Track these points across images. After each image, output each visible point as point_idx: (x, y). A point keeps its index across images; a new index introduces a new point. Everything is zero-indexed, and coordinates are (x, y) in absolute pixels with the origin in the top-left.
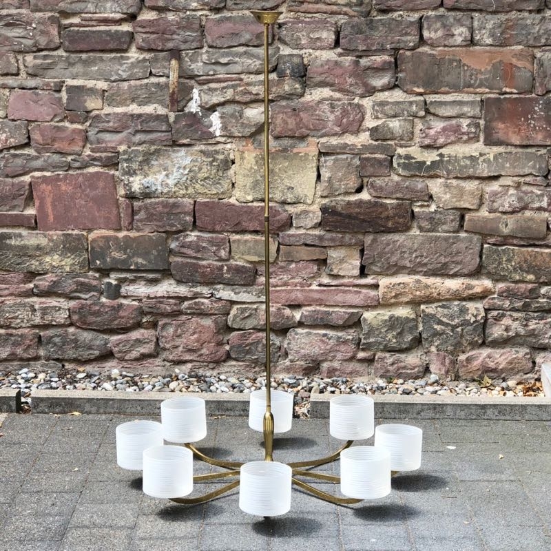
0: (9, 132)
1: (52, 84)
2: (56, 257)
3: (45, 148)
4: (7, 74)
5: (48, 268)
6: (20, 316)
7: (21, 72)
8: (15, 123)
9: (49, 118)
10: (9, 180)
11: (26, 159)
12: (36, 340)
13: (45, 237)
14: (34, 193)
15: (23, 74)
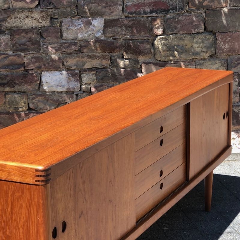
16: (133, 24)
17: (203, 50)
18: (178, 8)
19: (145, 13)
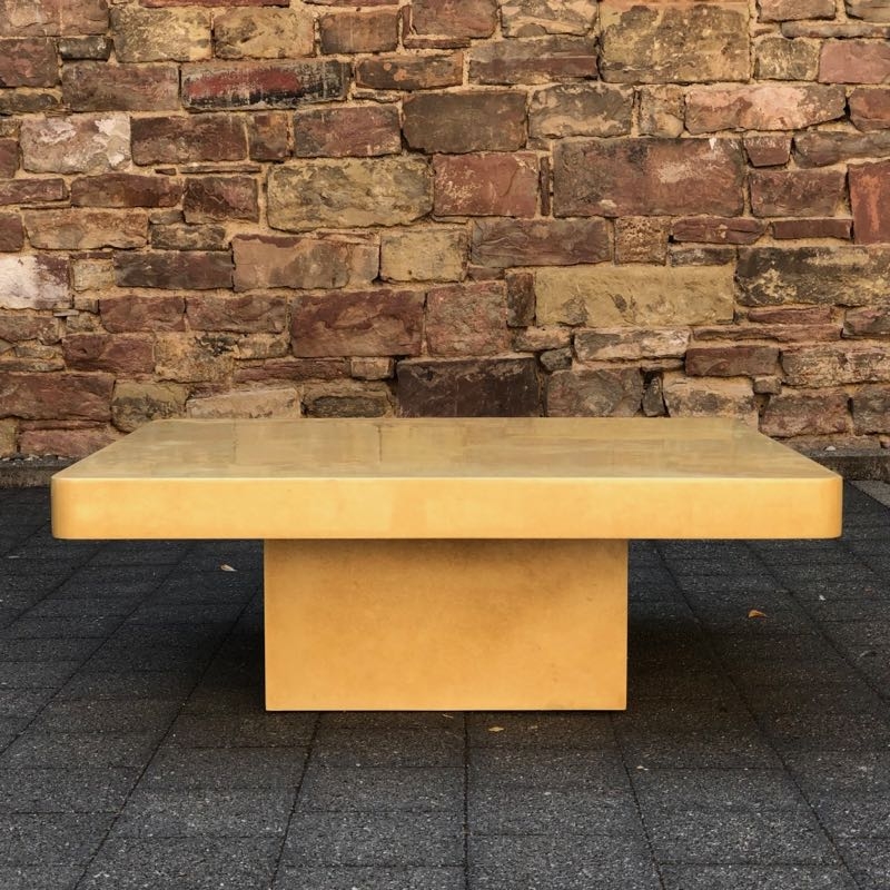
0: (819, 101)
1: (885, 30)
2: (880, 282)
3: (871, 123)
4: (817, 18)
5: (867, 298)
6: (823, 371)
7: (838, 14)
8: (829, 88)
9: (878, 79)
10: (815, 170)
11: (841, 140)
12: (846, 404)
13: (866, 252)
14: (852, 189)
15: (842, 18)
16: (208, 131)
17: (399, 204)
18: (325, 87)
19: (237, 100)
